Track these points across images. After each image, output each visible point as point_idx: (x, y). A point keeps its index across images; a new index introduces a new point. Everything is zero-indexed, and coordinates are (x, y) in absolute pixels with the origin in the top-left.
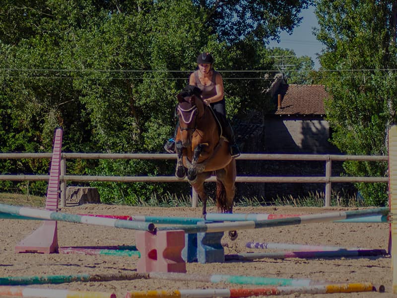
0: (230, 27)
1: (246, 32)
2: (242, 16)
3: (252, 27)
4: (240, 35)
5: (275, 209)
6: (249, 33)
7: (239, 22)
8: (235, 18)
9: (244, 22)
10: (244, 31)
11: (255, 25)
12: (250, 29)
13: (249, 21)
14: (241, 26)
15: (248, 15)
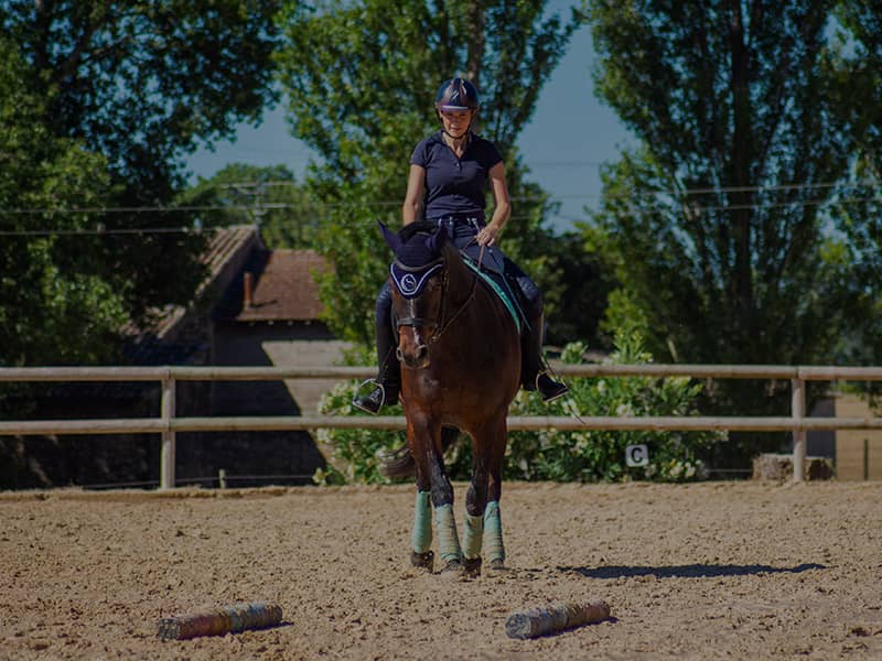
0: (109, 112)
1: (147, 125)
2: (138, 86)
3: (161, 111)
4: (133, 129)
5: (41, 498)
6: (154, 126)
7: (130, 100)
8: (122, 91)
9: (142, 100)
10: (143, 121)
11: (169, 107)
12: (156, 118)
13: (155, 99)
14: (136, 111)
15: (153, 83)
